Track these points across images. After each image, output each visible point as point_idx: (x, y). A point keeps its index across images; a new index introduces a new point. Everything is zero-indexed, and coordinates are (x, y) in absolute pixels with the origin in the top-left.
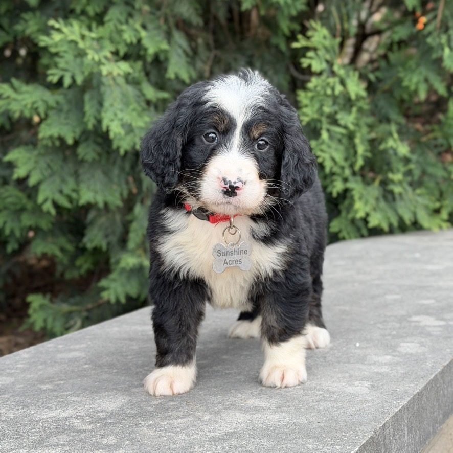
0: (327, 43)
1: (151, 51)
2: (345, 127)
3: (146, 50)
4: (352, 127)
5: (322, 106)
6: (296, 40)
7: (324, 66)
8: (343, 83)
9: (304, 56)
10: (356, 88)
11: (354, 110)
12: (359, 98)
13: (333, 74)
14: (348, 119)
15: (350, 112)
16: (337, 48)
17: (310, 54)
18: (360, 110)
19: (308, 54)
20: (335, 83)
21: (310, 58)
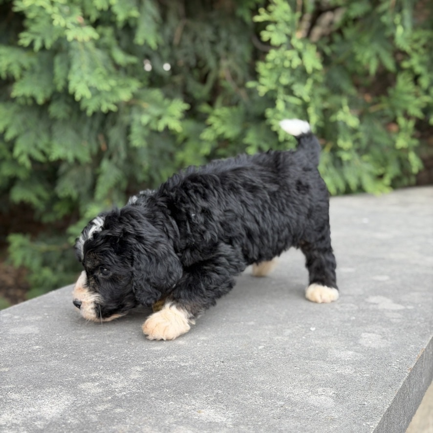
0: (288, 17)
1: (121, 17)
2: (301, 98)
3: (115, 15)
4: (307, 98)
5: (279, 76)
6: (258, 14)
7: (284, 39)
8: (300, 56)
9: (264, 29)
10: (312, 61)
11: (310, 82)
12: (315, 71)
13: (291, 47)
14: (304, 90)
15: (305, 83)
16: (296, 22)
17: (271, 27)
18: (315, 82)
19: (268, 27)
20: (293, 58)
21: (269, 31)
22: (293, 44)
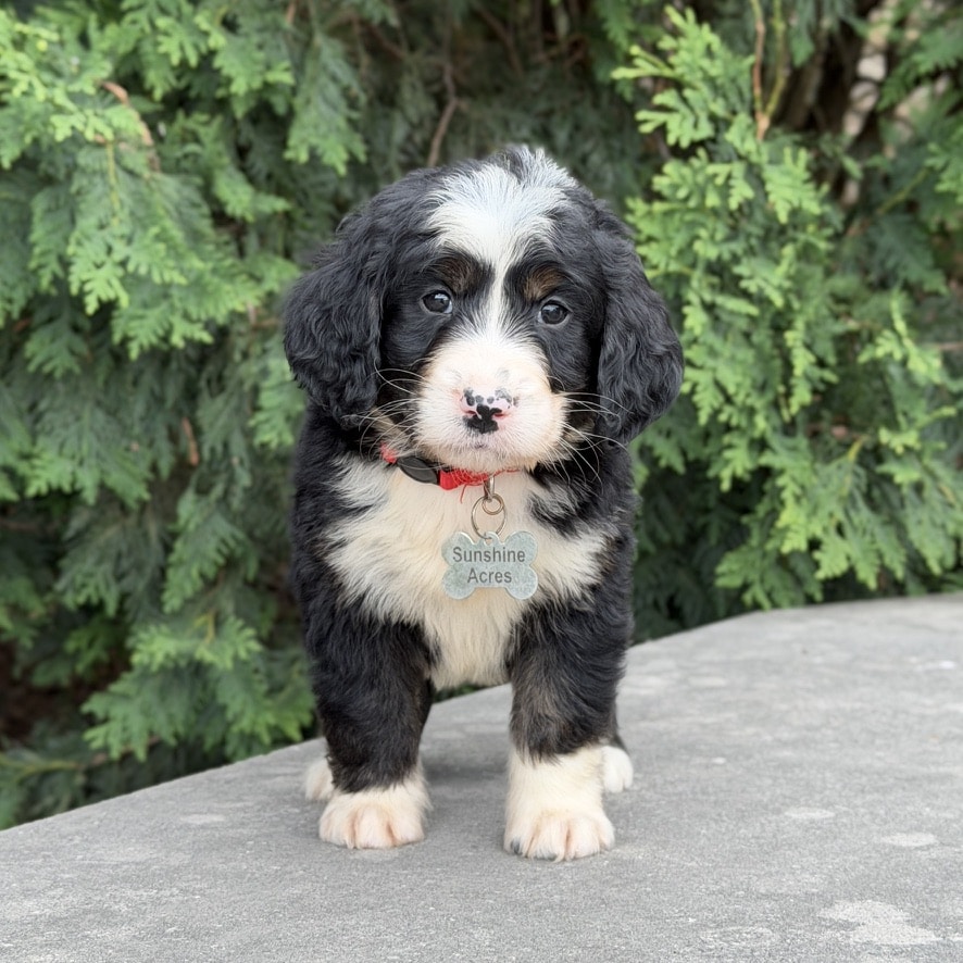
0: (717, 69)
1: (242, 85)
3: (227, 82)
4: (777, 299)
5: (693, 238)
11: (789, 251)
14: (769, 278)
15: (775, 259)
17: (665, 97)
18: (806, 253)
19: (659, 99)
20: (729, 177)
21: (663, 108)
22: (737, 144)
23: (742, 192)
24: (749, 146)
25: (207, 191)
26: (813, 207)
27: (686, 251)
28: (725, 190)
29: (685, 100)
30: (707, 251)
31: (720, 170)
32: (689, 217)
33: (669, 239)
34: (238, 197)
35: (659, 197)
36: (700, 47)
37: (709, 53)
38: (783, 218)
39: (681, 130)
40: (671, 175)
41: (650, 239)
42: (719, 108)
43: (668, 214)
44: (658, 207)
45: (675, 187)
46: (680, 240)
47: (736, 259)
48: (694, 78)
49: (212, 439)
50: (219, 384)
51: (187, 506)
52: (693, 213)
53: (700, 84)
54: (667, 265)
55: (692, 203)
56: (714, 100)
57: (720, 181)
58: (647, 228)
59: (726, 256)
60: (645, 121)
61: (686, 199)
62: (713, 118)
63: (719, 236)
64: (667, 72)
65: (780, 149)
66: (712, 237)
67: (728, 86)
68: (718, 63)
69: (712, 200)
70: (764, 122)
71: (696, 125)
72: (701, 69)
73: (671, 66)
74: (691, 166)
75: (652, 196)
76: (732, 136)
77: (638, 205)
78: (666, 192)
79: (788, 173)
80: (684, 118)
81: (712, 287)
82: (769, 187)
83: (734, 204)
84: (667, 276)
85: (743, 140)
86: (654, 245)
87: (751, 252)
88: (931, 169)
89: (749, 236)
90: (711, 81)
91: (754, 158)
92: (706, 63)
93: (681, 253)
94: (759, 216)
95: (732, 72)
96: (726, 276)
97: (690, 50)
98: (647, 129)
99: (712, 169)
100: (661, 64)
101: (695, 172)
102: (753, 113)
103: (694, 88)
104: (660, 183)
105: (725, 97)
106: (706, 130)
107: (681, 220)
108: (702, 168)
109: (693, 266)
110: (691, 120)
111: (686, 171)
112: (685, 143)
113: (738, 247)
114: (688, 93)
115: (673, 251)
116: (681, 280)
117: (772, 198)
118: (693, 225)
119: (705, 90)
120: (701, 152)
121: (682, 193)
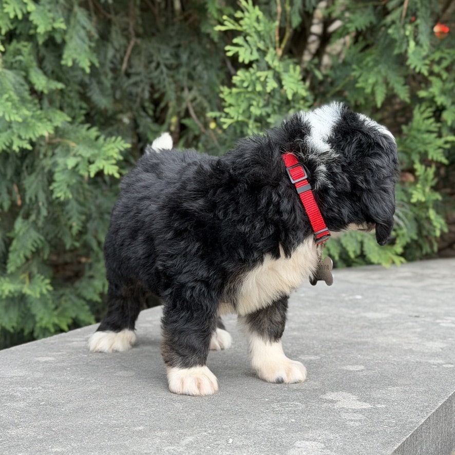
0: (261, 28)
1: (42, 29)
8: (279, 80)
9: (230, 43)
10: (294, 86)
13: (269, 67)
17: (238, 40)
19: (235, 41)
20: (266, 77)
21: (237, 45)
22: (270, 63)
23: (272, 85)
24: (276, 64)
25: (27, 78)
26: (303, 92)
27: (247, 111)
28: (264, 84)
29: (247, 41)
30: (256, 111)
31: (262, 74)
32: (248, 96)
33: (239, 106)
34: (41, 82)
35: (234, 86)
36: (254, 17)
37: (258, 20)
38: (290, 97)
39: (245, 56)
40: (240, 76)
41: (230, 105)
42: (261, 45)
43: (238, 94)
44: (234, 90)
45: (243, 81)
46: (244, 106)
47: (268, 115)
48: (251, 31)
49: (29, 194)
50: (32, 169)
51: (19, 224)
52: (250, 94)
53: (253, 34)
54: (238, 117)
55: (250, 89)
56: (260, 42)
57: (262, 79)
58: (229, 100)
59: (264, 114)
60: (229, 51)
61: (247, 87)
62: (259, 50)
63: (261, 104)
64: (239, 28)
65: (288, 65)
66: (258, 105)
67: (266, 35)
68: (262, 25)
69: (259, 88)
70: (280, 52)
71: (251, 53)
72: (254, 27)
73: (241, 26)
74: (250, 72)
75: (231, 85)
76: (268, 58)
77: (226, 90)
78: (238, 84)
79: (291, 77)
80: (246, 50)
81: (257, 127)
82: (284, 83)
83: (269, 89)
84: (237, 122)
85: (273, 61)
86: (232, 108)
87: (274, 112)
88: (354, 76)
89: (274, 105)
90: (258, 33)
91: (277, 69)
92: (256, 25)
93: (244, 112)
94: (277, 96)
95: (268, 29)
96: (264, 123)
97: (249, 18)
98: (230, 54)
99: (259, 74)
100: (236, 24)
101: (251, 75)
102: (275, 48)
103: (251, 36)
104: (236, 79)
105: (264, 40)
106: (256, 56)
107: (245, 97)
108: (254, 73)
109: (249, 118)
110: (249, 51)
111: (247, 74)
112: (247, 62)
113: (269, 110)
114: (248, 38)
115: (241, 111)
116: (243, 124)
117: (285, 88)
118: (250, 99)
119: (256, 37)
120: (254, 66)
121: (245, 85)
